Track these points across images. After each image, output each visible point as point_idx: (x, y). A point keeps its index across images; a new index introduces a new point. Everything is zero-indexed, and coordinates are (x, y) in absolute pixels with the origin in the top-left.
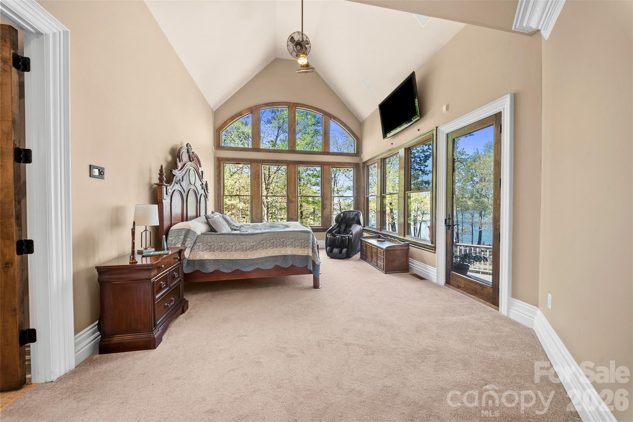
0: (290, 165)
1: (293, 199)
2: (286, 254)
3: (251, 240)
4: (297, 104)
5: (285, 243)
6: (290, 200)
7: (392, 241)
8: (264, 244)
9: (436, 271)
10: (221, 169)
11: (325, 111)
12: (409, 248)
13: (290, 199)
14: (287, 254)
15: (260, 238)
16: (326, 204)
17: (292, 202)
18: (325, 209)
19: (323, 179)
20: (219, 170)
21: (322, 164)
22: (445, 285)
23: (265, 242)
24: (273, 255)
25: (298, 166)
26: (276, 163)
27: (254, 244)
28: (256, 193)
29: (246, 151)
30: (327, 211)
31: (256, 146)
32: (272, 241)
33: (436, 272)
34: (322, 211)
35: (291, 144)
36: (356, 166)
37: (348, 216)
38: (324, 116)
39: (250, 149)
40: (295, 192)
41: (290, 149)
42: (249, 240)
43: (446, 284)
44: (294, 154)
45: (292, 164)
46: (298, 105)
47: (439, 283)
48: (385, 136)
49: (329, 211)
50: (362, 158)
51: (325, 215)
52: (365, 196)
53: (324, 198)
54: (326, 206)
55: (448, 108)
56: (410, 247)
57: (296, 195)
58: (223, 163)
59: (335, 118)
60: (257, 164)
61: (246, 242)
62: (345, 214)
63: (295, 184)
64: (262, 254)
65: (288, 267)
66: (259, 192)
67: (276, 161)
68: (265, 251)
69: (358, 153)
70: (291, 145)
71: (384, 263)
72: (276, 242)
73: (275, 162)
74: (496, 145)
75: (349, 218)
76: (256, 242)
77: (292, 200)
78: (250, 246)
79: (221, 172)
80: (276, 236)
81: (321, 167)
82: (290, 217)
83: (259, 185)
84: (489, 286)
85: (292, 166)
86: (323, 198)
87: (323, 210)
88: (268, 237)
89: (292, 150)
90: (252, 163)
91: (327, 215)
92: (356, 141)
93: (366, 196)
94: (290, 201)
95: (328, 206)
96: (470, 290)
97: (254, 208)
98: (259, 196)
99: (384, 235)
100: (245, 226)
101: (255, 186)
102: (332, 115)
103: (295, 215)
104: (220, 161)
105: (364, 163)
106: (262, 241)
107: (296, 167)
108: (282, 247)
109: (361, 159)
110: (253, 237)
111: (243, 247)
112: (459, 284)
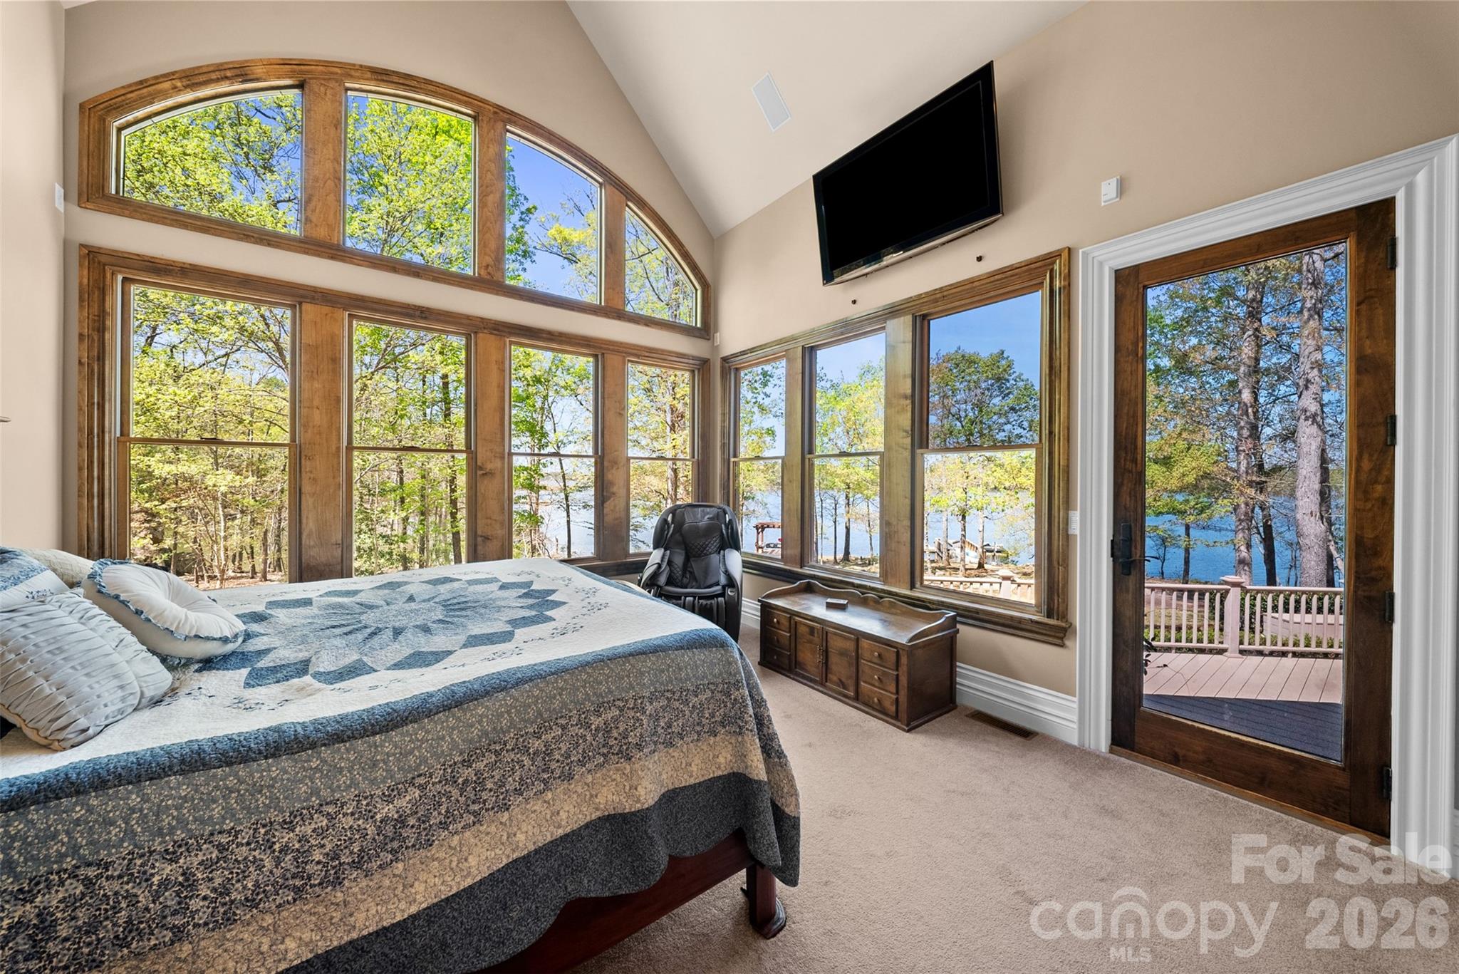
0: (480, 335)
1: (494, 465)
2: (629, 806)
3: (373, 782)
4: (512, 113)
5: (615, 734)
6: (481, 468)
7: (871, 603)
8: (480, 782)
9: (1076, 706)
10: (108, 309)
11: (610, 172)
12: (958, 631)
13: (479, 464)
14: (639, 806)
15: (454, 745)
16: (612, 484)
17: (490, 474)
18: (609, 498)
19: (603, 398)
20: (95, 310)
21: (601, 348)
22: (1111, 751)
23: (492, 766)
24: (549, 839)
25: (511, 343)
26: (422, 318)
27: (403, 803)
28: (320, 434)
29: (269, 245)
30: (615, 506)
31: (321, 233)
32: (536, 744)
33: (1077, 711)
34: (596, 507)
35: (487, 258)
36: (701, 368)
37: (689, 520)
38: (608, 186)
39: (293, 239)
40: (503, 439)
41: (483, 272)
42: (354, 784)
43: (1115, 747)
44: (497, 294)
45: (491, 333)
46: (514, 119)
47: (1087, 746)
48: (828, 277)
49: (622, 504)
50: (717, 342)
51: (609, 519)
52: (729, 460)
53: (606, 464)
54: (615, 489)
55: (1122, 189)
56: (958, 626)
57: (507, 451)
58: (125, 280)
59: (642, 204)
60: (326, 309)
61: (331, 809)
62: (677, 517)
63: (503, 409)
64: (473, 861)
65: (643, 886)
66: (339, 430)
67: (422, 312)
68: (493, 829)
69: (706, 329)
70: (488, 260)
71: (897, 693)
72: (564, 747)
73: (418, 313)
74: (1364, 307)
75: (695, 529)
76: (422, 787)
77: (489, 466)
78: (371, 830)
79: (109, 323)
80: (564, 705)
81: (596, 356)
82: (479, 532)
83: (338, 400)
84: (1330, 766)
85: (487, 342)
86: (602, 463)
87: (603, 503)
88: (512, 724)
89: (488, 277)
90: (300, 303)
91: (617, 519)
92: (699, 293)
93: (732, 460)
94: (480, 473)
95: (618, 489)
96: (1234, 772)
97: (308, 502)
98: (338, 449)
99: (829, 583)
100: (281, 615)
101: (316, 403)
102: (633, 192)
103: (502, 524)
104: (104, 265)
105: (725, 359)
106: (467, 763)
107: (505, 344)
108: (601, 766)
109: (716, 349)
110: (388, 748)
111: (302, 856)
112: (1177, 749)
